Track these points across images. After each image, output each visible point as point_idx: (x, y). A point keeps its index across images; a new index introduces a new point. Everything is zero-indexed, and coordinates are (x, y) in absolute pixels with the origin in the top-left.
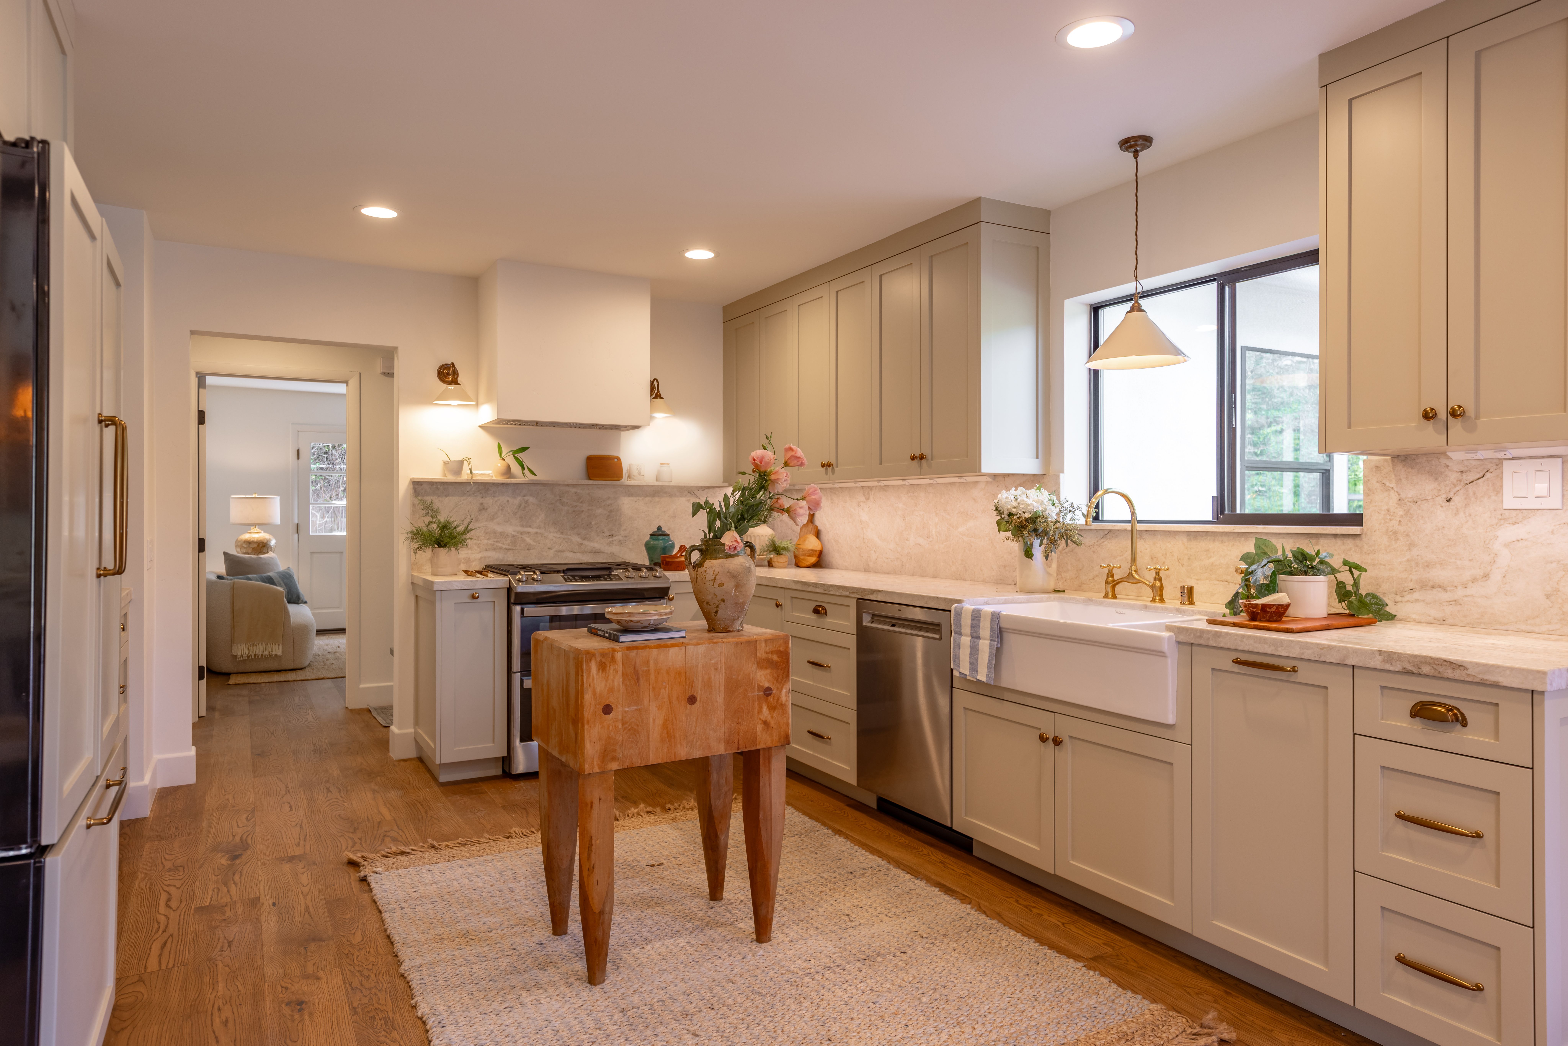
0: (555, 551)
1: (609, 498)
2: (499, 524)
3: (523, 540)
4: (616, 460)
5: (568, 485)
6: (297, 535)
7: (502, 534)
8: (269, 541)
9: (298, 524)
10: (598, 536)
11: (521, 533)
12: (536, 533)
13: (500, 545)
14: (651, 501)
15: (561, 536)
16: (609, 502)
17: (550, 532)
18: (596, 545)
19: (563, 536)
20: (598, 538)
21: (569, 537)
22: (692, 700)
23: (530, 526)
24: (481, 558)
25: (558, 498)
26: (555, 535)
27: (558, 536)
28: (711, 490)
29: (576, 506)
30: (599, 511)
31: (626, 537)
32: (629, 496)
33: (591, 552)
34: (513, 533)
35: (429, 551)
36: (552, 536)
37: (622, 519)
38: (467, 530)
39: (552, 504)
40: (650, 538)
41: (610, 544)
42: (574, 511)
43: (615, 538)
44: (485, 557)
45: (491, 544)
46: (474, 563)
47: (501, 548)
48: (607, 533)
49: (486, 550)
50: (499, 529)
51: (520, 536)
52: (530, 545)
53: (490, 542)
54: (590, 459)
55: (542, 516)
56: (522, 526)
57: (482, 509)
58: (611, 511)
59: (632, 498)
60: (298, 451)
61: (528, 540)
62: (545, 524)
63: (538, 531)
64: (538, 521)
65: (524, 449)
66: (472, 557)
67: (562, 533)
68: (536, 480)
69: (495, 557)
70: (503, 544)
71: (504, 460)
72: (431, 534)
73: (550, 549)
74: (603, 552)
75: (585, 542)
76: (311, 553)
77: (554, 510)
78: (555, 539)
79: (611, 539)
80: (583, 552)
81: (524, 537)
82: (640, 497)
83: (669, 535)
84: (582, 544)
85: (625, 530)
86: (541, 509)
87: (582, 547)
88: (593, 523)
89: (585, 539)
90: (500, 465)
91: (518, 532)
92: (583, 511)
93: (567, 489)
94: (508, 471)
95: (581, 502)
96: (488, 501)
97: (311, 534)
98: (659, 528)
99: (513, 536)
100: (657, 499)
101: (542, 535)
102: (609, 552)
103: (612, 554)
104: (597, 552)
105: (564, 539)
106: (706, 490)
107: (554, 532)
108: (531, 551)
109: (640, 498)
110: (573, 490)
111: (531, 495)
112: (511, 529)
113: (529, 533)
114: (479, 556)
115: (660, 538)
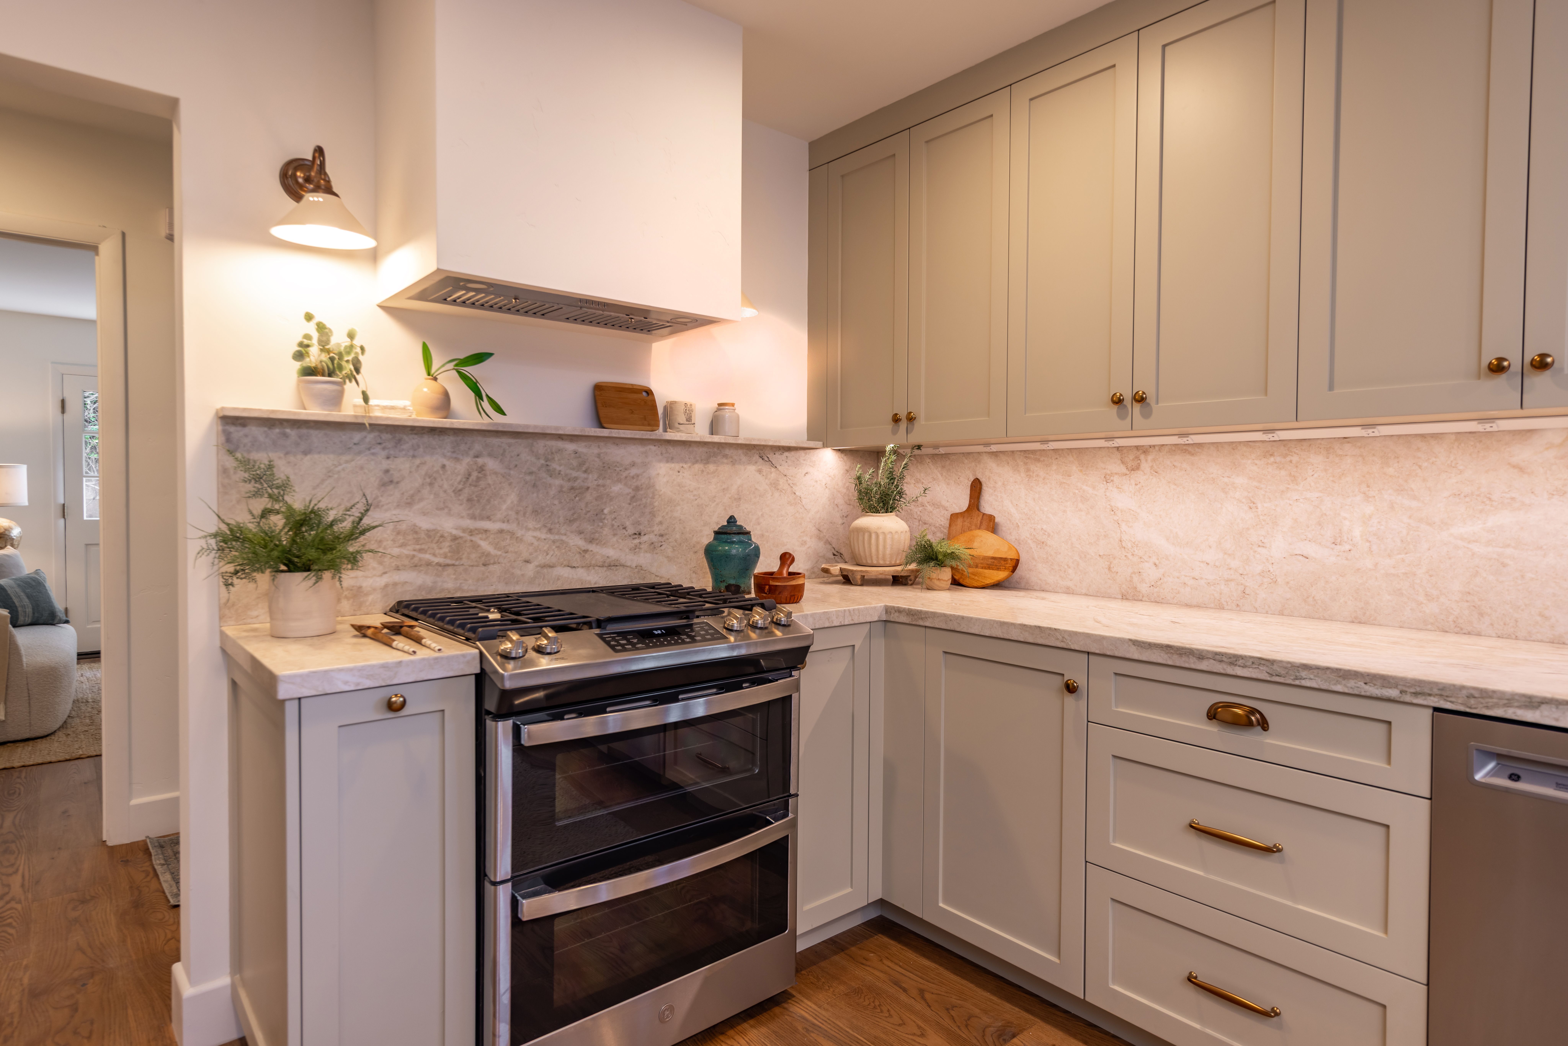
0: (537, 566)
1: (633, 464)
2: (424, 514)
3: (476, 547)
4: (644, 394)
5: (560, 437)
6: (62, 520)
7: (430, 534)
8: (8, 530)
9: (64, 505)
10: (615, 535)
11: (471, 532)
12: (501, 531)
13: (427, 556)
14: (703, 471)
15: (549, 536)
16: (633, 471)
17: (528, 529)
18: (611, 553)
19: (551, 537)
20: (615, 539)
21: (564, 538)
23: (489, 518)
24: (386, 586)
25: (542, 461)
26: (537, 534)
27: (543, 536)
28: (793, 453)
29: (576, 479)
30: (617, 488)
31: (661, 535)
32: (667, 462)
33: (602, 566)
34: (454, 532)
35: (264, 579)
36: (532, 535)
37: (656, 504)
38: (358, 531)
39: (531, 473)
40: (715, 539)
41: (635, 549)
42: (572, 488)
43: (644, 538)
44: (395, 584)
45: (407, 556)
46: (370, 598)
47: (429, 564)
48: (631, 530)
49: (397, 568)
50: (424, 524)
51: (469, 538)
52: (488, 555)
53: (406, 551)
54: (599, 390)
55: (512, 498)
56: (473, 517)
57: (388, 482)
58: (637, 489)
59: (673, 465)
60: (63, 402)
61: (485, 546)
62: (517, 513)
63: (505, 526)
64: (504, 507)
65: (479, 358)
66: (367, 584)
67: (550, 531)
68: (504, 425)
70: (434, 555)
71: (435, 379)
72: (268, 540)
73: (527, 562)
74: (623, 566)
75: (592, 547)
76: (87, 545)
77: (534, 486)
78: (536, 543)
79: (637, 541)
80: (588, 567)
81: (476, 539)
82: (686, 463)
83: (748, 533)
84: (586, 551)
85: (661, 523)
86: (510, 484)
87: (587, 556)
88: (606, 511)
89: (591, 541)
90: (427, 390)
91: (464, 531)
92: (588, 488)
93: (560, 444)
94: (444, 404)
95: (585, 472)
96: (402, 465)
97: (85, 518)
98: (732, 520)
99: (455, 538)
100: (711, 467)
101: (512, 534)
102: (634, 565)
103: (639, 568)
104: (613, 565)
105: (554, 542)
106: (786, 454)
107: (535, 529)
108: (491, 568)
109: (685, 466)
110: (570, 447)
111: (490, 455)
112: (449, 525)
113: (486, 531)
114: (382, 581)
115: (735, 538)
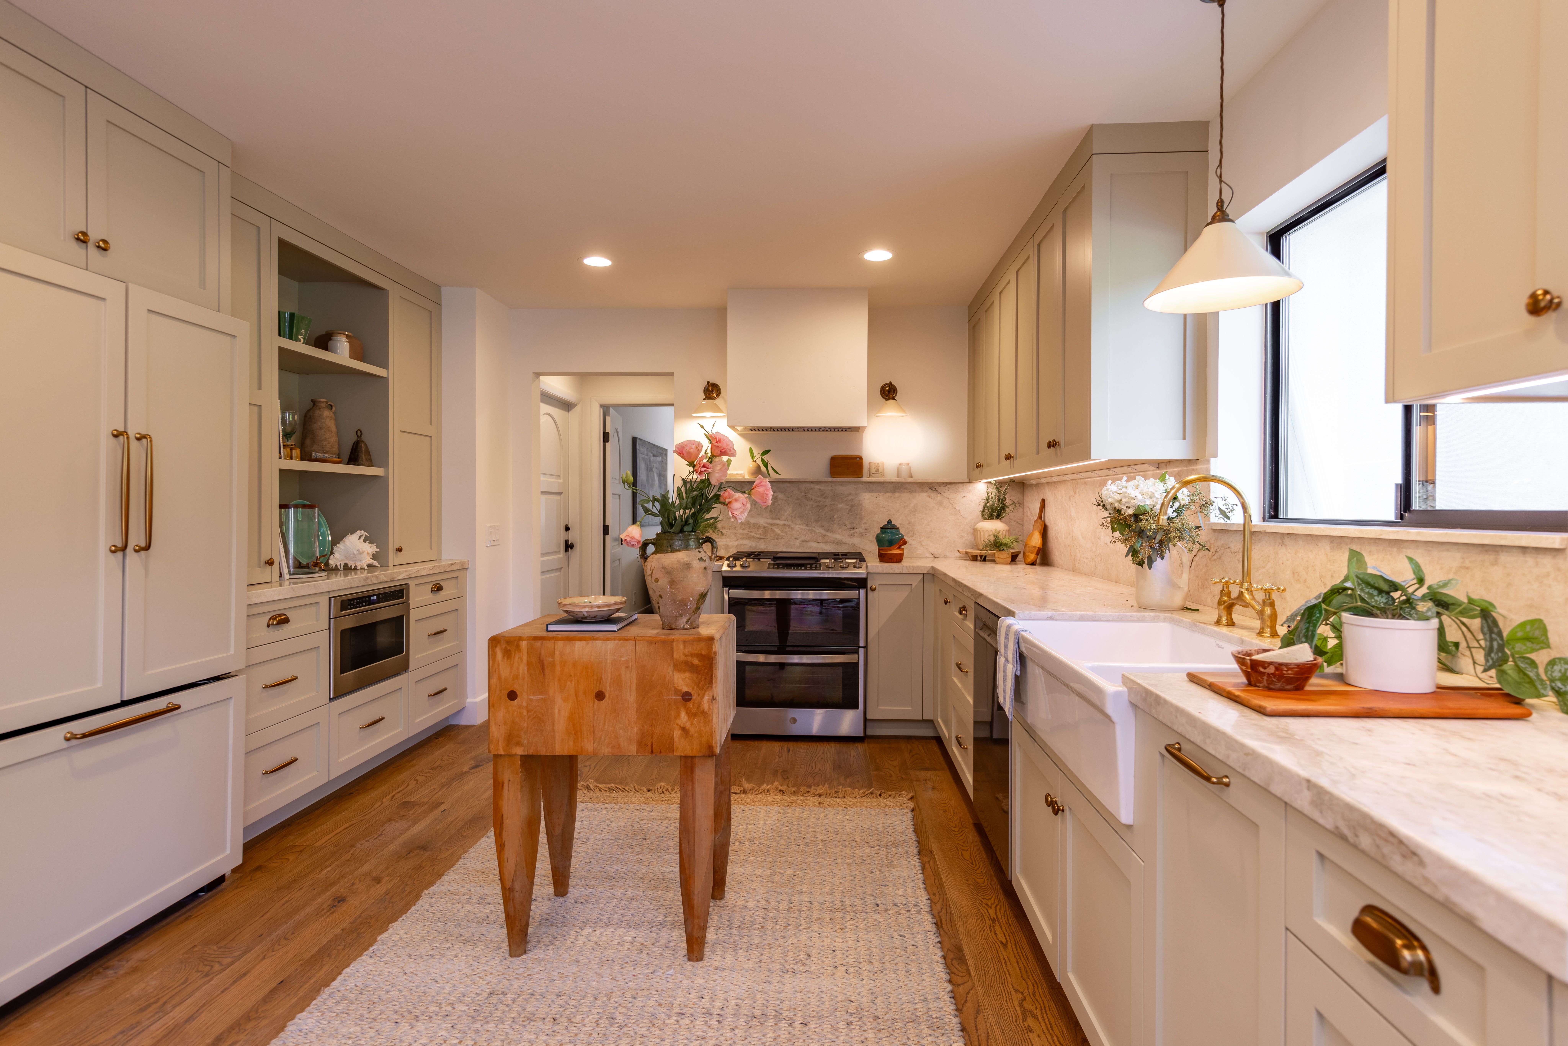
0: (802, 541)
1: (850, 494)
2: (752, 517)
3: (773, 531)
4: (858, 459)
5: (812, 482)
7: (755, 525)
10: (840, 528)
11: (771, 525)
12: (784, 525)
13: (753, 534)
14: (891, 497)
15: (806, 528)
16: (850, 497)
17: (797, 524)
18: (838, 537)
19: (808, 528)
20: (840, 530)
21: (814, 529)
22: (600, 696)
23: (779, 519)
24: (737, 545)
25: (803, 494)
26: (801, 526)
27: (804, 528)
28: (953, 485)
29: (820, 501)
30: (841, 506)
31: (866, 529)
32: (870, 492)
33: (833, 543)
34: (764, 524)
36: (799, 527)
37: (863, 513)
39: (798, 499)
40: (881, 531)
41: (851, 536)
42: (818, 506)
43: (856, 531)
44: (741, 545)
45: (745, 534)
46: (732, 550)
47: (754, 537)
48: (849, 526)
49: (742, 539)
51: (770, 527)
52: (779, 535)
53: (745, 532)
54: (833, 459)
55: (789, 510)
56: (772, 518)
58: (852, 506)
59: (873, 494)
61: (777, 531)
62: (792, 517)
63: (786, 523)
64: (786, 514)
65: (769, 451)
66: (730, 544)
67: (807, 525)
68: (781, 479)
69: (748, 545)
70: (756, 534)
71: (755, 461)
73: (796, 539)
74: (845, 543)
75: (828, 534)
77: (800, 505)
78: (800, 531)
79: (852, 532)
80: (826, 543)
81: (773, 528)
82: (881, 492)
83: (898, 528)
84: (825, 535)
85: (866, 523)
86: (788, 504)
87: (825, 538)
88: (835, 517)
89: (828, 531)
90: (752, 465)
91: (768, 524)
92: (826, 506)
93: (812, 486)
94: (758, 471)
95: (825, 498)
98: (889, 522)
99: (765, 527)
100: (897, 495)
101: (789, 526)
102: (850, 543)
103: (853, 545)
104: (839, 543)
105: (809, 530)
106: (949, 486)
107: (800, 524)
108: (780, 540)
109: (880, 494)
110: (817, 487)
111: (780, 492)
112: (763, 521)
113: (778, 524)
114: (736, 543)
115: (889, 531)
